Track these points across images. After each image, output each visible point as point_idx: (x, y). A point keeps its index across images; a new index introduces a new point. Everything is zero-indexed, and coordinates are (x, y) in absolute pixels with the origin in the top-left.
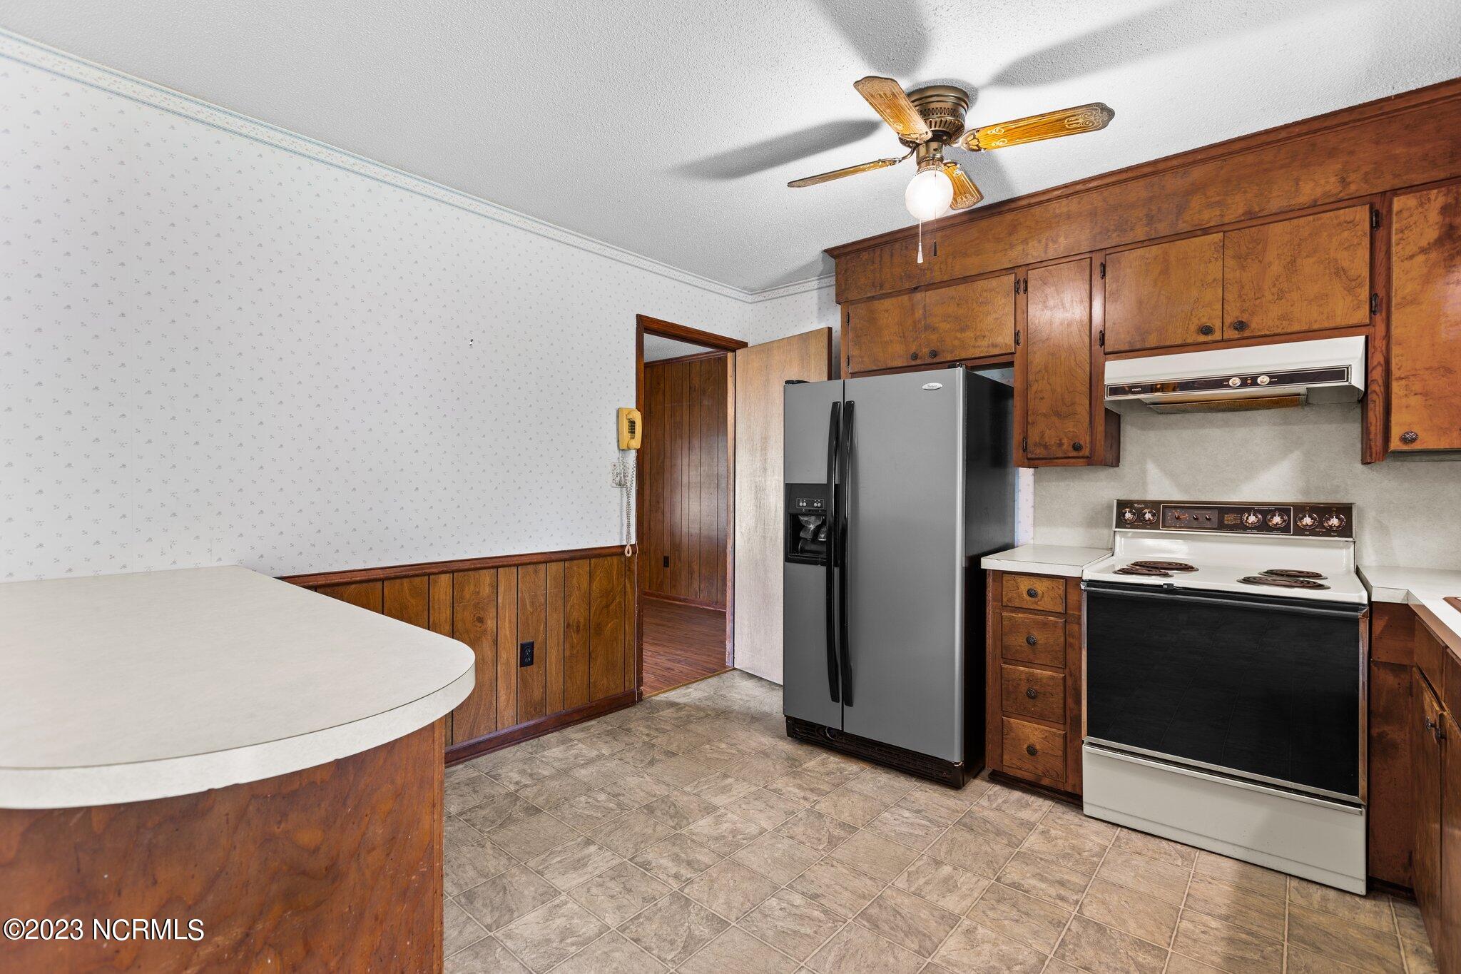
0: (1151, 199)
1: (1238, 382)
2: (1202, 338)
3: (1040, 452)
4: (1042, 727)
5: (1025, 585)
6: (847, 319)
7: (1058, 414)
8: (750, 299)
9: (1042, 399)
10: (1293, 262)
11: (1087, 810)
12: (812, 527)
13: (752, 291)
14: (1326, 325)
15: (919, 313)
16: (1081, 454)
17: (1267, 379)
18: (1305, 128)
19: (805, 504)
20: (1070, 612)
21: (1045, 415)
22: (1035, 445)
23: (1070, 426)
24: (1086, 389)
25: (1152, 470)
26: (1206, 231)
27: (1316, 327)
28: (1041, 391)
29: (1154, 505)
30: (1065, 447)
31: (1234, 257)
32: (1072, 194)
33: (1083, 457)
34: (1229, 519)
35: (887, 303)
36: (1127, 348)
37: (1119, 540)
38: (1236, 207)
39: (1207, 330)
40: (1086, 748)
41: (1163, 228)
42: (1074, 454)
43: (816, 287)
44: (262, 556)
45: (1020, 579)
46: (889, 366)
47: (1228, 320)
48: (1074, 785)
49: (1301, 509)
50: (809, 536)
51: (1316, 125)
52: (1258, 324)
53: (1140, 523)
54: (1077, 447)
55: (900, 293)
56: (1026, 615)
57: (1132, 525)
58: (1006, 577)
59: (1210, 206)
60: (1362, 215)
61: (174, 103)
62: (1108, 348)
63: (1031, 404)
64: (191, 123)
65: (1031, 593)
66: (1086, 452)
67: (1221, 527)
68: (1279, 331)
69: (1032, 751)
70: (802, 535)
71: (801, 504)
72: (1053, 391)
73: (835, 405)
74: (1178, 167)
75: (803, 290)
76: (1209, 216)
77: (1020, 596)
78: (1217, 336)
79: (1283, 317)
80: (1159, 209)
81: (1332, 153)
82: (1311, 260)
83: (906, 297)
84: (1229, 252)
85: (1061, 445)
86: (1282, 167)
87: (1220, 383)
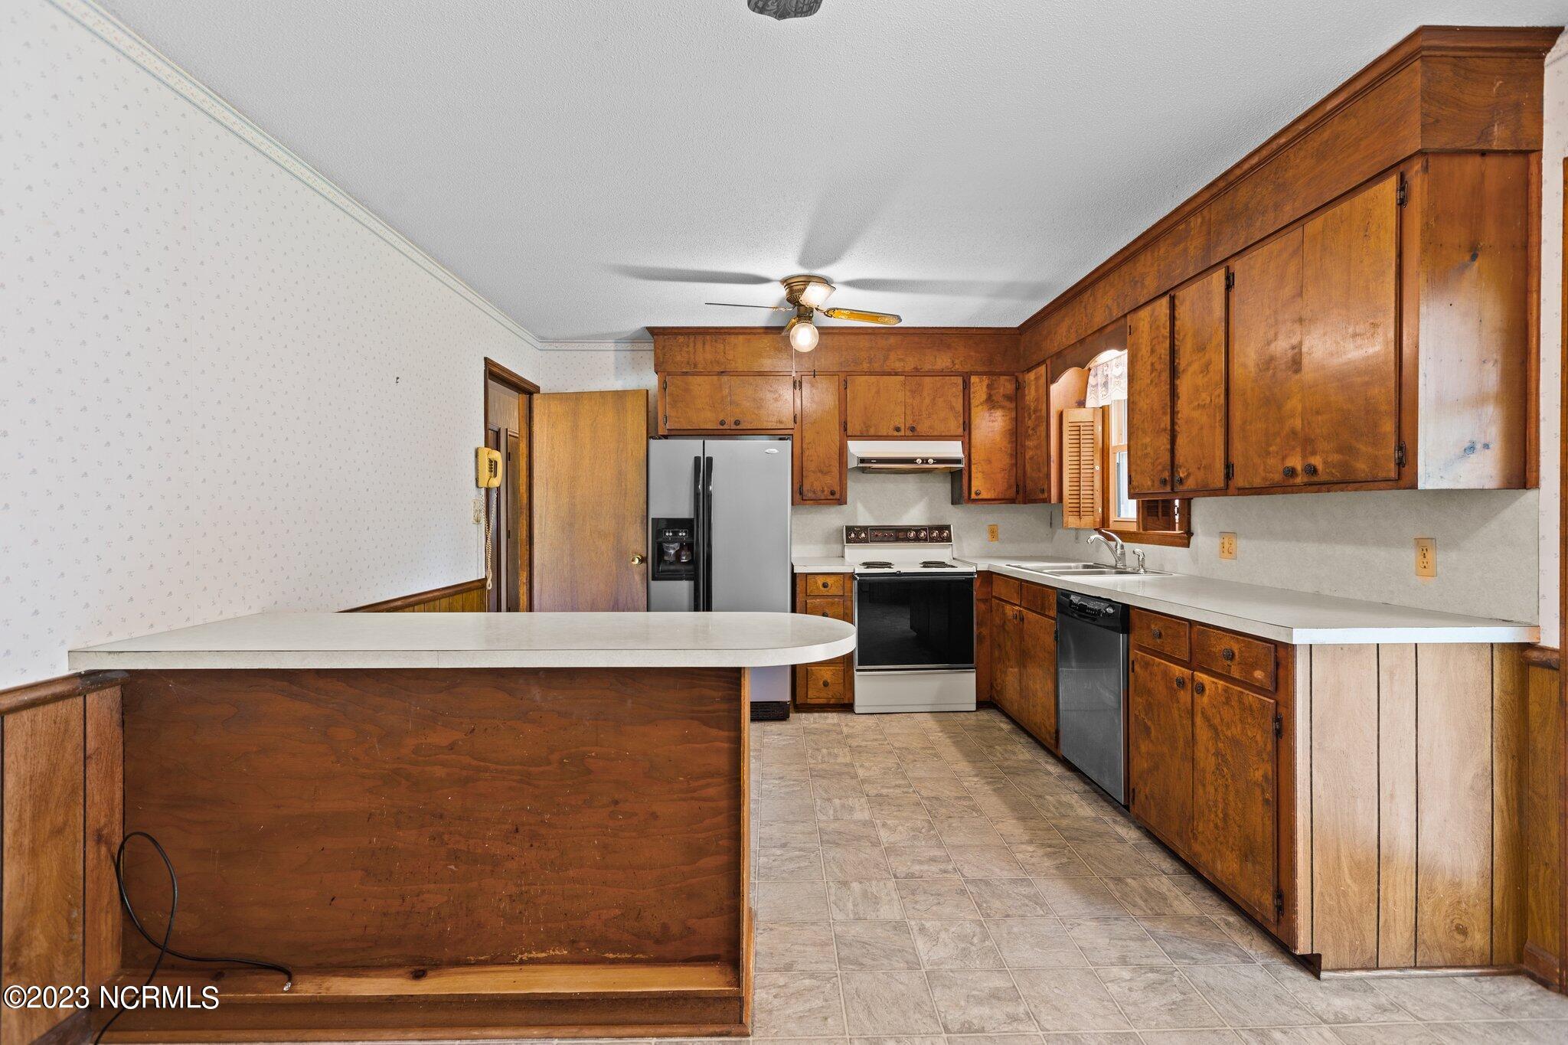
0: (871, 348)
1: (921, 461)
2: (896, 433)
3: (810, 495)
4: (831, 668)
5: (820, 581)
6: (664, 386)
7: (821, 471)
8: (539, 345)
9: (812, 461)
10: (934, 399)
11: (857, 710)
12: (672, 552)
13: (543, 339)
14: (947, 434)
15: (726, 391)
16: (834, 498)
17: (932, 461)
18: (939, 331)
19: (671, 534)
20: (846, 594)
21: (814, 472)
22: (808, 491)
23: (828, 480)
24: (837, 457)
25: (860, 507)
26: (896, 374)
27: (943, 434)
28: (811, 456)
29: (865, 529)
30: (825, 493)
31: (909, 391)
32: (829, 333)
33: (836, 499)
34: (901, 536)
35: (699, 379)
36: (859, 434)
37: (846, 550)
38: (910, 364)
39: (898, 429)
40: (857, 674)
41: (877, 366)
42: (831, 497)
43: (612, 348)
44: (276, 603)
45: (818, 577)
46: (702, 428)
47: (907, 426)
48: (849, 699)
49: (931, 529)
50: (672, 559)
51: (943, 331)
52: (922, 428)
53: (857, 540)
54: (833, 493)
55: (709, 374)
56: (822, 600)
57: (855, 541)
58: (809, 577)
59: (900, 360)
60: (960, 380)
61: (219, 111)
62: (849, 433)
63: (805, 464)
64: (230, 134)
65: (825, 585)
66: (837, 496)
67: (897, 540)
68: (929, 434)
69: (826, 684)
70: (666, 558)
71: (667, 534)
72: (818, 456)
73: (697, 459)
74: (884, 334)
75: (599, 348)
76: (898, 366)
77: (818, 588)
78: (902, 433)
79: (931, 427)
80: (875, 355)
81: (949, 347)
82: (942, 399)
83: (715, 378)
84: (908, 388)
85: (823, 491)
86: (929, 348)
87: (912, 461)
